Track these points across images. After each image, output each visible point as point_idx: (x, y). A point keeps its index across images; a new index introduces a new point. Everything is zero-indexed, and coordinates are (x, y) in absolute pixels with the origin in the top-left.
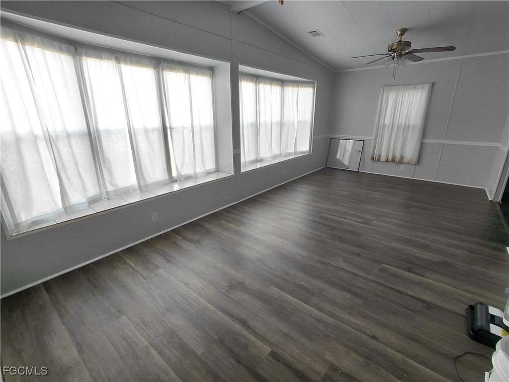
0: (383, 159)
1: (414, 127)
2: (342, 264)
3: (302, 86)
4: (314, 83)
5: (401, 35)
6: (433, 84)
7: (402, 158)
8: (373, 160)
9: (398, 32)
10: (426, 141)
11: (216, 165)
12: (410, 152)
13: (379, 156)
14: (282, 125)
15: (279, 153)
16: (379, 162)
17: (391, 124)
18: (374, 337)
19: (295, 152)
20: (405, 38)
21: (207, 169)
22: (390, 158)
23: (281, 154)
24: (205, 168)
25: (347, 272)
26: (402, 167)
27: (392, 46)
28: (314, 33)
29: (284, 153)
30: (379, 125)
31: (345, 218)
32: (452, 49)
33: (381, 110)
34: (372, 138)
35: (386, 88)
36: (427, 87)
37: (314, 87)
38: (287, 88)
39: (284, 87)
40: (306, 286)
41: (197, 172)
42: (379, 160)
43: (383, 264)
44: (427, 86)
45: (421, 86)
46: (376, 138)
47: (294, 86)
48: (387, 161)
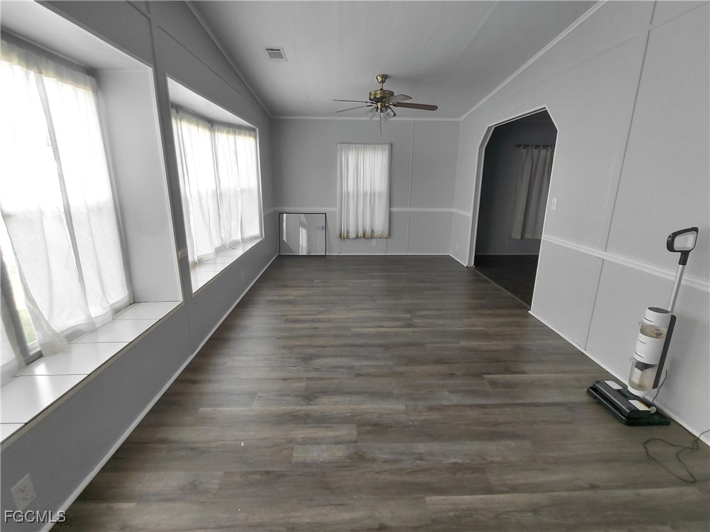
0: (352, 235)
1: (380, 194)
2: (456, 399)
3: (240, 134)
4: (254, 130)
5: (383, 82)
6: (392, 145)
7: (372, 231)
8: (341, 237)
9: (378, 78)
10: (394, 209)
11: (129, 289)
12: (380, 225)
13: (348, 232)
14: (219, 196)
15: (220, 244)
16: (347, 240)
17: (356, 191)
18: (593, 487)
19: (242, 239)
20: (386, 87)
21: (112, 301)
22: (361, 234)
23: (223, 245)
24: (108, 302)
25: (471, 406)
26: (374, 242)
27: (375, 94)
28: (275, 53)
29: (228, 243)
30: (342, 193)
31: (382, 327)
32: (434, 108)
33: (341, 173)
34: (337, 209)
35: (343, 145)
36: (387, 149)
37: (255, 137)
38: (219, 134)
39: (214, 132)
40: (460, 461)
41: (93, 315)
42: (348, 237)
43: (485, 376)
44: (387, 147)
45: (380, 146)
46: (341, 209)
47: (228, 132)
48: (357, 237)
